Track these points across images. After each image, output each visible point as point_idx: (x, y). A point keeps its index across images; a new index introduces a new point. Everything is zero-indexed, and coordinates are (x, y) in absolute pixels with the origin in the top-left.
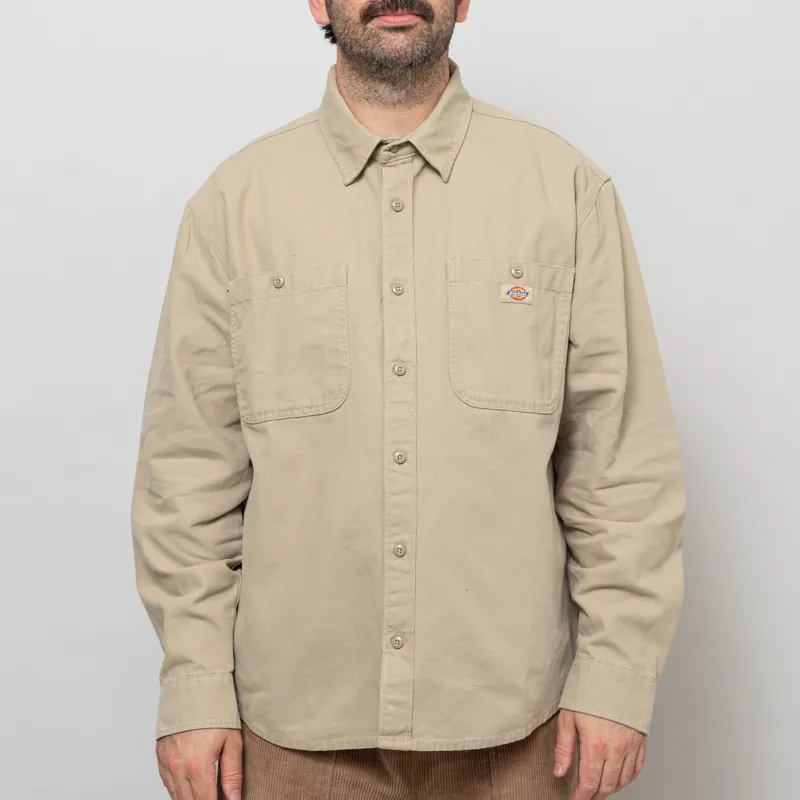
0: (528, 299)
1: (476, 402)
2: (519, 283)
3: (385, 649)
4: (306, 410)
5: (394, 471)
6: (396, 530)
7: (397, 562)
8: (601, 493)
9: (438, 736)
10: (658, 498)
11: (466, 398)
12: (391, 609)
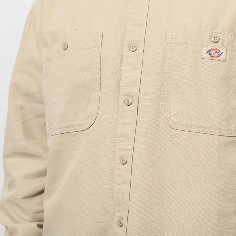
0: (222, 57)
2: (216, 46)
4: (78, 127)
5: (120, 169)
11: (170, 123)
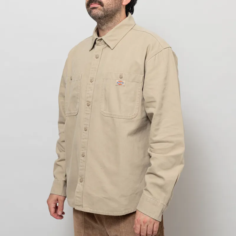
0: (123, 85)
1: (105, 115)
2: (121, 80)
3: (78, 182)
5: (84, 133)
6: (83, 149)
7: (82, 158)
8: (151, 145)
9: (91, 209)
10: (173, 148)
12: (80, 171)
